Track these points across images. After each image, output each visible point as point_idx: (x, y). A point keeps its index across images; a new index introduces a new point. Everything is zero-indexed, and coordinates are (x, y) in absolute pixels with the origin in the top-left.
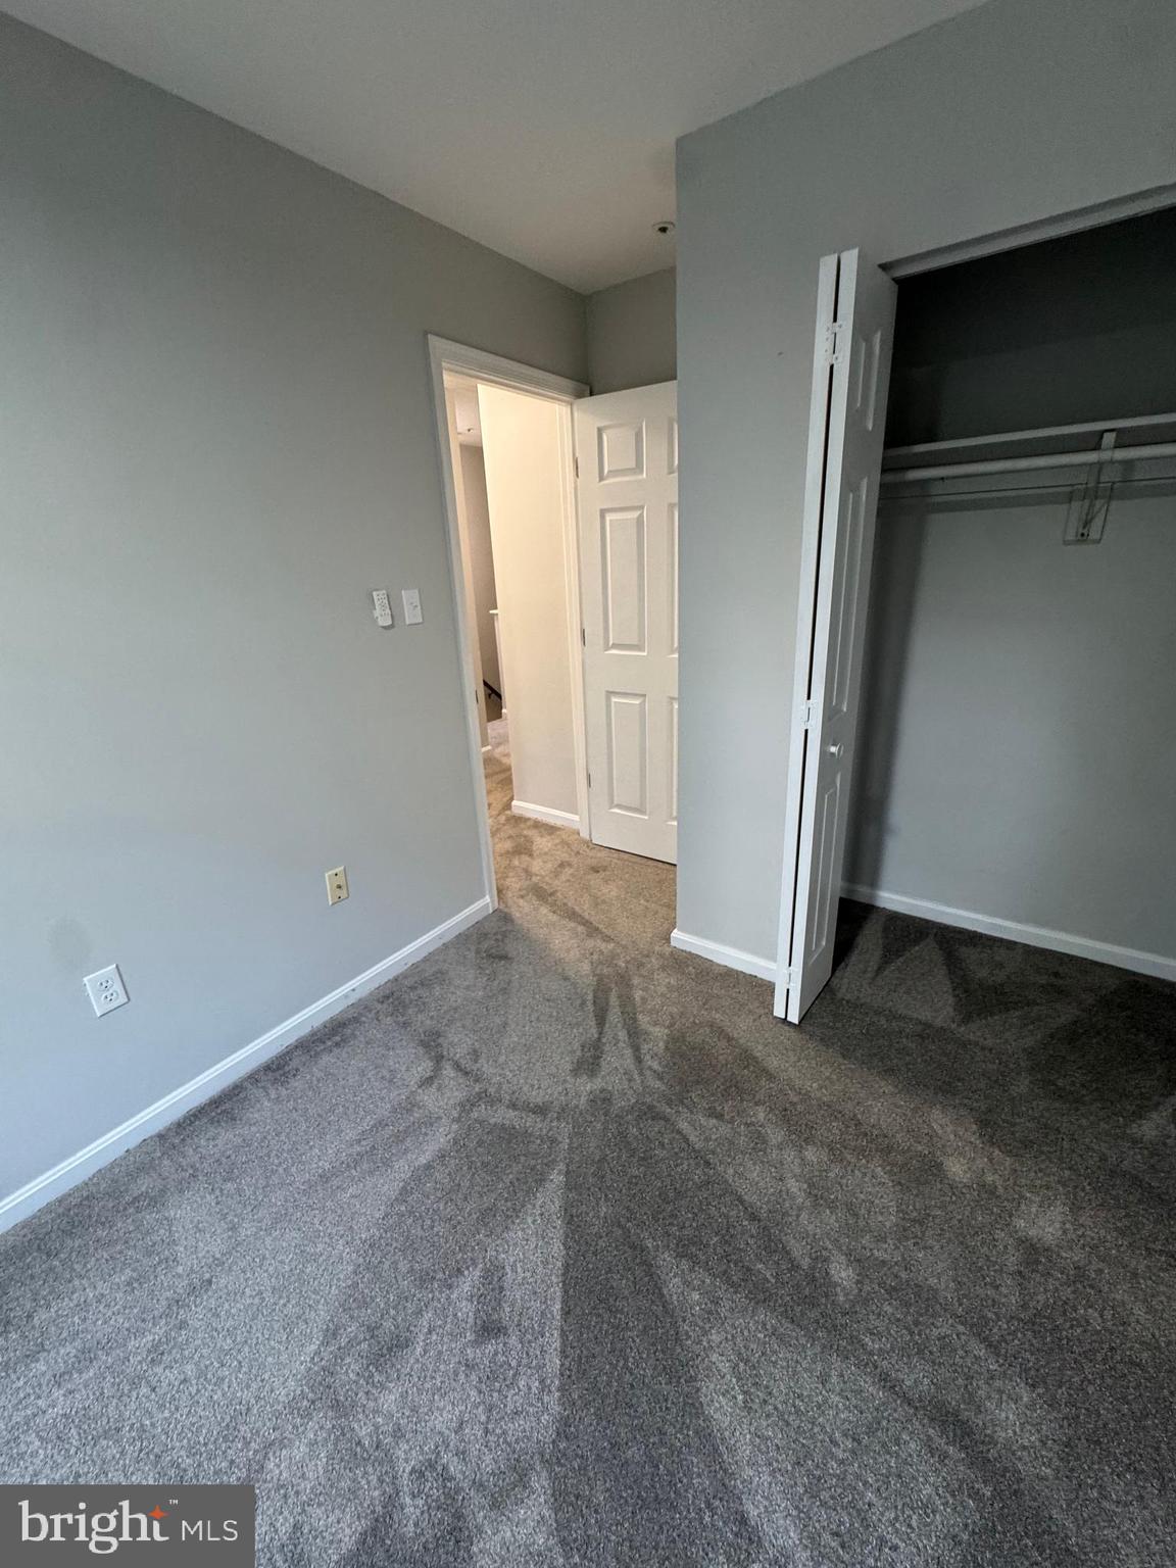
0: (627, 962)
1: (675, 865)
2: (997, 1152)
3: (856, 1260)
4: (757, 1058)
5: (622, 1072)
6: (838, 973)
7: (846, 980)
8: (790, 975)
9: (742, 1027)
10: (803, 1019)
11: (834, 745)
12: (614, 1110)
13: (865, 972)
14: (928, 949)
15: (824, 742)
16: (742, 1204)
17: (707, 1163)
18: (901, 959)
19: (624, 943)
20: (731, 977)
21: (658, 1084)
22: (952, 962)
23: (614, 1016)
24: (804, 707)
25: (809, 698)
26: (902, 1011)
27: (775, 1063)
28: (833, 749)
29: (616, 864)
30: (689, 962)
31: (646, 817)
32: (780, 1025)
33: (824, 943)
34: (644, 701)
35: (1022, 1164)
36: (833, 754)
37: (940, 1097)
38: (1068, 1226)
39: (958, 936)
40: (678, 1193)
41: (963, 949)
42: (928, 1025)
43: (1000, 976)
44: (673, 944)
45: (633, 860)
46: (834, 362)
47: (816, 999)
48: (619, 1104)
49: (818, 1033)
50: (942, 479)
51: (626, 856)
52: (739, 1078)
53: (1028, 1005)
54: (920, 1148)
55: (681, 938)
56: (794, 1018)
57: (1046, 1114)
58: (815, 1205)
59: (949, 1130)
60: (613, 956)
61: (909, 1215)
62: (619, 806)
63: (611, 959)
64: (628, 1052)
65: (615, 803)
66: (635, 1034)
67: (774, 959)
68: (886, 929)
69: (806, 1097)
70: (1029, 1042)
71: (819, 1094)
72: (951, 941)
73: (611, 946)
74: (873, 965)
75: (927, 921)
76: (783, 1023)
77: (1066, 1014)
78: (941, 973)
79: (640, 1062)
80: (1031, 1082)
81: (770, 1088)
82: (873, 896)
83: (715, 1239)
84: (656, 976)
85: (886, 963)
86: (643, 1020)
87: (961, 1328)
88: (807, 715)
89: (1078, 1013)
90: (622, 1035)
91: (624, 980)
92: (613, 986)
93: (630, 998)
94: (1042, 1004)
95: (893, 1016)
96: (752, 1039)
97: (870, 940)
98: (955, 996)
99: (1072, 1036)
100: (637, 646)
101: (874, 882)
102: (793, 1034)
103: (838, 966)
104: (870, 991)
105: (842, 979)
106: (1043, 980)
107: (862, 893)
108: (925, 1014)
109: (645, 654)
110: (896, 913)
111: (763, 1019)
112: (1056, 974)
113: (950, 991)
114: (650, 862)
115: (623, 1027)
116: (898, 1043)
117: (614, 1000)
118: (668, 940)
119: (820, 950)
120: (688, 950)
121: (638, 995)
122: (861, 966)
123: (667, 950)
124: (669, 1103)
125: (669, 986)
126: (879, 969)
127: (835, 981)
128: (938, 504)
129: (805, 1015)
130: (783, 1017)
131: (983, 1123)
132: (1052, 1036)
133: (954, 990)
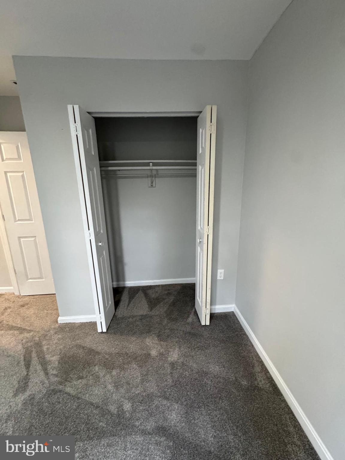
0: (39, 337)
1: (55, 294)
2: (162, 342)
3: (131, 399)
4: (94, 349)
5: (39, 382)
6: (117, 310)
7: (119, 312)
8: (101, 317)
9: (88, 342)
10: (108, 329)
11: (100, 243)
12: (37, 400)
13: (124, 307)
14: (141, 294)
15: (97, 242)
16: (92, 405)
17: (78, 398)
18: (134, 299)
19: (37, 330)
20: (83, 325)
21: (56, 379)
22: (146, 295)
23: (35, 361)
24: (88, 233)
25: (89, 230)
26: (135, 314)
27: (100, 348)
28: (100, 244)
29: (33, 301)
30: (66, 327)
31: (44, 280)
32: (101, 334)
33: (110, 303)
34: (36, 238)
35: (168, 343)
36: (100, 245)
37: (148, 334)
38: (179, 353)
39: (147, 288)
40: (67, 418)
41: (148, 291)
42: (142, 315)
43: (157, 295)
44: (59, 322)
45: (41, 297)
46: (77, 134)
47: (111, 321)
48: (38, 397)
49: (113, 331)
50: (119, 170)
51: (37, 296)
52: (88, 360)
53: (164, 300)
54: (144, 352)
55: (62, 320)
56: (105, 330)
57: (171, 326)
58: (117, 389)
59: (151, 343)
60: (33, 337)
61: (143, 374)
62: (31, 279)
63: (32, 339)
64: (42, 373)
65: (29, 278)
66: (44, 364)
67: (94, 314)
68: (129, 292)
69: (110, 354)
70: (165, 309)
71: (115, 351)
72: (145, 289)
73: (31, 334)
74: (127, 304)
75: (139, 286)
76: (101, 333)
77: (172, 298)
78: (144, 299)
79: (47, 374)
80: (167, 320)
81: (99, 358)
82: (124, 284)
83: (83, 426)
84: (53, 337)
85: (130, 302)
86: (48, 357)
87: (160, 399)
88: (89, 235)
89: (174, 298)
90: (39, 367)
91: (38, 345)
92: (33, 349)
93: (42, 351)
94: (167, 299)
95: (134, 317)
96: (92, 344)
97: (125, 297)
98: (148, 304)
99: (174, 304)
100: (29, 219)
101: (124, 280)
102: (105, 335)
103: (117, 308)
104: (126, 312)
105: (118, 311)
106: (166, 292)
107: (121, 284)
108: (141, 313)
109: (33, 222)
110: (131, 287)
111: (95, 335)
112: (169, 290)
113: (147, 303)
114: (48, 296)
115: (39, 364)
116: (136, 324)
117: (34, 355)
118: (57, 322)
119: (109, 305)
120: (65, 322)
121: (45, 348)
122: (123, 306)
123: (57, 325)
124: (61, 383)
125: (59, 339)
126: (128, 304)
127: (116, 313)
128: (119, 177)
129: (108, 328)
130: (101, 331)
131: (158, 336)
132: (170, 306)
133: (148, 303)
